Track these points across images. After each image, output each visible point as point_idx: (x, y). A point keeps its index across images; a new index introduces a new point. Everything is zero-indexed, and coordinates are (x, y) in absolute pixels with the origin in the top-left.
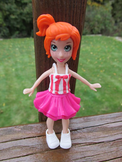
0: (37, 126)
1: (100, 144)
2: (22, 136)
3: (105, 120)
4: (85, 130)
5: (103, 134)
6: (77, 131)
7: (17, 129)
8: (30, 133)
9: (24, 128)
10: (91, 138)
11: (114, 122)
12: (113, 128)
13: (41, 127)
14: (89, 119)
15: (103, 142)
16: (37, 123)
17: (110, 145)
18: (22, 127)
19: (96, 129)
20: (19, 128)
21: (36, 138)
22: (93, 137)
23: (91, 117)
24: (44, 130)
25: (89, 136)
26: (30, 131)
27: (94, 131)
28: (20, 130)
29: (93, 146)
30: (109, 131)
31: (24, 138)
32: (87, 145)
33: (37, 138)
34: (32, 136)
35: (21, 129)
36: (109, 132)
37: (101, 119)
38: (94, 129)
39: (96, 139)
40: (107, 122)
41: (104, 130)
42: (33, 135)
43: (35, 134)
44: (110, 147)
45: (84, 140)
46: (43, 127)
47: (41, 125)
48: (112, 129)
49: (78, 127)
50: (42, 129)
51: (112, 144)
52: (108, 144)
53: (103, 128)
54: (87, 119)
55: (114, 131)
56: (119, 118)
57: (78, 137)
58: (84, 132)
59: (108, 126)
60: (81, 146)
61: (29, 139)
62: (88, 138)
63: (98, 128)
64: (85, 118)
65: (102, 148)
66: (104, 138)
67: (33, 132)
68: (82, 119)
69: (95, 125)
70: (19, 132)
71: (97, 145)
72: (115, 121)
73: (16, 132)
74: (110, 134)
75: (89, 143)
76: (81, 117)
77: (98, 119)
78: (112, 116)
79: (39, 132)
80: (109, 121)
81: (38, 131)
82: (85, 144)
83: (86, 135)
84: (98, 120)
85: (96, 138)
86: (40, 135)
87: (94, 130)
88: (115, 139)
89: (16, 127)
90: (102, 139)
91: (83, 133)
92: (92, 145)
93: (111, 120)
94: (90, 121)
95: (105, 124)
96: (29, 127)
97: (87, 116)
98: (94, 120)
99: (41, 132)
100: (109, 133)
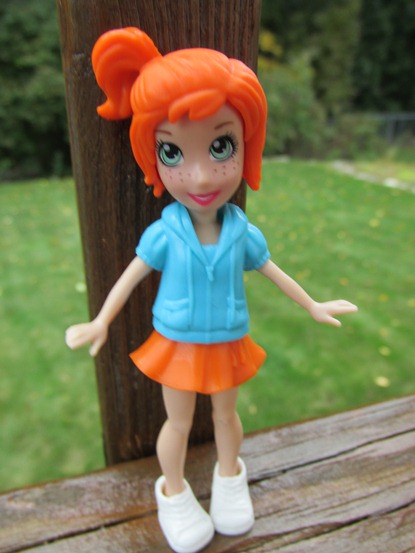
0: (101, 484)
1: (354, 527)
2: (40, 533)
3: (359, 431)
4: (289, 478)
5: (358, 485)
6: (261, 487)
7: (17, 505)
8: (72, 516)
9: (47, 499)
10: (319, 508)
11: (389, 434)
12: (392, 459)
13: (118, 487)
14: (298, 435)
15: (366, 518)
16: (97, 472)
17: (393, 526)
18: (38, 492)
19: (331, 470)
20: (28, 501)
21: (98, 533)
22: (325, 501)
23: (305, 427)
24: (131, 497)
25: (309, 499)
26: (71, 506)
27: (326, 479)
28: (30, 506)
29: (331, 539)
30: (380, 470)
31: (51, 541)
32: (307, 538)
33: (103, 534)
34: (84, 528)
35: (37, 501)
36: (381, 475)
37: (343, 430)
38: (321, 469)
39: (338, 510)
40: (366, 436)
41: (362, 468)
42: (87, 520)
43: (93, 518)
44: (394, 533)
45: (294, 519)
46: (125, 484)
47: (115, 477)
48: (389, 461)
49: (261, 468)
50: (120, 495)
51: (398, 520)
52: (386, 522)
53: (357, 462)
54: (293, 435)
55: (398, 470)
56: (406, 417)
57: (267, 508)
58: (286, 488)
59: (373, 451)
60: (286, 544)
61: (72, 540)
62: (306, 506)
63: (336, 466)
64: (285, 431)
65: (366, 544)
66: (364, 501)
67: (87, 511)
68: (271, 438)
69: (326, 454)
70: (27, 515)
71: (344, 535)
72: (394, 432)
73: (13, 517)
74: (384, 483)
75: (312, 527)
76: (266, 430)
77: (329, 432)
78: (380, 414)
79: (110, 508)
80: (372, 432)
81: (104, 503)
82: (297, 535)
83: (297, 496)
84: (332, 434)
85: (335, 504)
86: (113, 520)
87: (325, 476)
88: (409, 500)
89: (12, 494)
90: (358, 507)
91: (283, 491)
92: (327, 535)
93: (379, 430)
94: (302, 439)
95: (359, 447)
96: (66, 489)
97: (288, 425)
98: (319, 435)
99: (117, 504)
100: (381, 479)
